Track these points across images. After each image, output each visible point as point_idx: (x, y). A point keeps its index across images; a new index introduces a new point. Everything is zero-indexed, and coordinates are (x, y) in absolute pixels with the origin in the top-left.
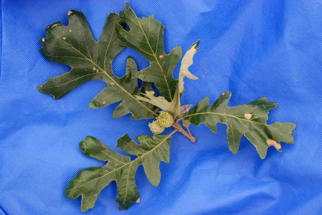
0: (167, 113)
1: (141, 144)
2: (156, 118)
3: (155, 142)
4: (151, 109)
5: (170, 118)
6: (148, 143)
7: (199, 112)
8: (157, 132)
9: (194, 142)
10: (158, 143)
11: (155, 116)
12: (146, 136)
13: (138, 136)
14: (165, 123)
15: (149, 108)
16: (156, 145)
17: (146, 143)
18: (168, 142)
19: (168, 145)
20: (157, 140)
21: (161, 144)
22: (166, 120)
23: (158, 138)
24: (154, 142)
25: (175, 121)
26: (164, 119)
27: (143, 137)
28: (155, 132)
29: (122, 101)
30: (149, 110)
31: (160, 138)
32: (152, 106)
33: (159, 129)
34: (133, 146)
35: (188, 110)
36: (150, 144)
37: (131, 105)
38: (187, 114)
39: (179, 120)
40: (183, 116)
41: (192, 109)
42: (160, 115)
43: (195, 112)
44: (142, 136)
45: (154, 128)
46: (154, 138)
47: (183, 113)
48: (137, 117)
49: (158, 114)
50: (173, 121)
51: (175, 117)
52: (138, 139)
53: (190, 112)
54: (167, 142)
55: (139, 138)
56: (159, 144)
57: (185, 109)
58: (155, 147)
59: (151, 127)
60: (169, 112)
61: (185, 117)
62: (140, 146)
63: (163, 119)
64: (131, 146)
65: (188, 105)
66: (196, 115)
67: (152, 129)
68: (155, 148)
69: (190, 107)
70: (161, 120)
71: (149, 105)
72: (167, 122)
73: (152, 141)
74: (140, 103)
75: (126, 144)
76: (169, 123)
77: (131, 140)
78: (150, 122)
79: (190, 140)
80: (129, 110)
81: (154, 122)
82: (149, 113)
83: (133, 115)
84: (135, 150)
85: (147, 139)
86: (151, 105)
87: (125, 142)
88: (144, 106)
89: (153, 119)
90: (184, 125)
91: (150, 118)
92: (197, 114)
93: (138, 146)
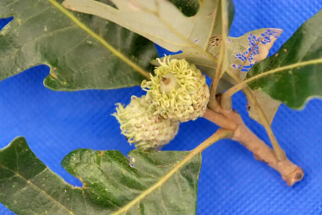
0: (184, 64)
1: (81, 185)
2: (144, 85)
3: (139, 176)
4: (123, 51)
5: (193, 83)
6: (108, 179)
7: (305, 59)
8: (148, 142)
9: (293, 181)
10: (149, 180)
11: (141, 78)
12: (102, 152)
13: (70, 155)
14: (173, 101)
15: (116, 47)
16: (141, 188)
17: (102, 180)
18: (190, 180)
19: (189, 190)
20: (146, 169)
21: (159, 184)
22: (180, 90)
23: (150, 161)
24: (133, 177)
25: (219, 96)
26: (171, 87)
27: (91, 156)
28: (138, 138)
29: (11, 19)
30: (118, 54)
31: (156, 163)
32: (130, 37)
33: (156, 126)
34: (49, 192)
35: (264, 52)
36: (116, 186)
37: (44, 36)
38: (262, 67)
39: (232, 92)
40: (248, 76)
41: (282, 47)
42: (157, 71)
43: (291, 58)
44: (87, 154)
45: (133, 122)
46: (133, 160)
47: (248, 63)
48: (70, 82)
49: (151, 68)
50: (208, 95)
51: (216, 82)
52: (72, 164)
53: (272, 61)
54: (184, 179)
55: (74, 159)
56: (152, 184)
57: (254, 49)
58: (138, 195)
59: (125, 119)
60: (191, 61)
61: (252, 79)
62: (76, 191)
63: (164, 88)
64: (43, 192)
65: (264, 31)
66: (294, 69)
67: (130, 126)
68: (137, 200)
69: (273, 39)
70: (161, 93)
71: (119, 35)
72: (180, 97)
73: (125, 172)
74: (83, 26)
75: (23, 184)
76: (190, 102)
77: (44, 167)
78: (119, 101)
79: (277, 174)
80: (39, 53)
81: (135, 101)
82: (118, 65)
83: (53, 74)
84: (57, 209)
85: (103, 165)
86: (125, 32)
87: (18, 175)
88: (100, 39)
89: (131, 89)
90: (254, 114)
91: (119, 87)
92: (299, 64)
93: (68, 189)
